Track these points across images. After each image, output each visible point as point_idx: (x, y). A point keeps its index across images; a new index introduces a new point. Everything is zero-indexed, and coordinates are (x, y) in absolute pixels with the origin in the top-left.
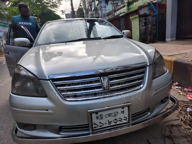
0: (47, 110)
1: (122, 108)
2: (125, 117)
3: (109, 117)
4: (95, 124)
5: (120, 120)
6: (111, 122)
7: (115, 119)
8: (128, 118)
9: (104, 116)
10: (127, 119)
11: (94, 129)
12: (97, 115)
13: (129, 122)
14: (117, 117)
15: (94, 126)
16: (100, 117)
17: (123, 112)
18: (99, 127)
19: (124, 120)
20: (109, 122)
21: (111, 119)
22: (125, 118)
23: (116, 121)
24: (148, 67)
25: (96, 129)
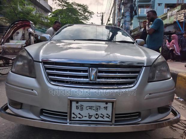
0: (33, 90)
1: (105, 103)
2: (107, 114)
3: (90, 110)
4: (74, 114)
5: (102, 116)
6: (91, 116)
7: (97, 114)
8: (111, 116)
9: (84, 107)
10: (110, 118)
11: (72, 119)
12: (77, 105)
13: (111, 121)
14: (99, 113)
15: (73, 116)
16: (80, 107)
17: (106, 108)
18: (78, 119)
19: (106, 117)
20: (89, 116)
21: (93, 113)
22: (108, 116)
23: (97, 117)
24: (144, 68)
25: (74, 119)
